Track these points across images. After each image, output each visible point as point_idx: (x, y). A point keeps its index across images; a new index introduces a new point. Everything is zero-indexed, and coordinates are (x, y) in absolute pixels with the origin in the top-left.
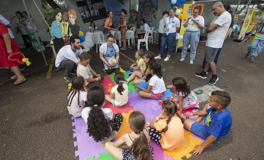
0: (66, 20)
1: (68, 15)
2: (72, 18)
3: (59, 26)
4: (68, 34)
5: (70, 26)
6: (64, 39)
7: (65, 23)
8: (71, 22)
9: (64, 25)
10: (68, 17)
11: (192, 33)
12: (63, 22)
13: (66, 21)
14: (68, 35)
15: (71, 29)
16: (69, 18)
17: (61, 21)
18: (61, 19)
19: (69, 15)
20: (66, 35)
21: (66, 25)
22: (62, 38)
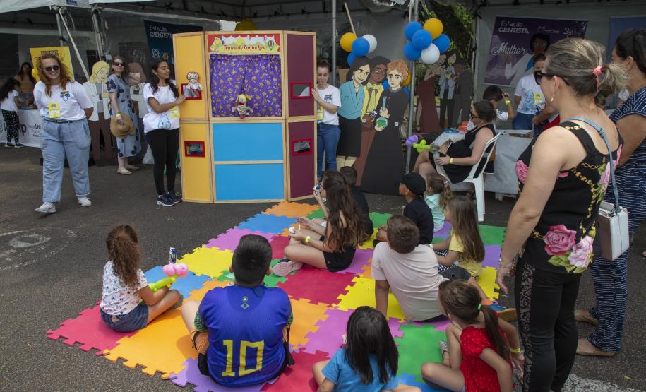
0: (379, 81)
1: (386, 70)
2: (394, 77)
3: (357, 93)
4: (378, 109)
5: (387, 92)
6: (364, 121)
7: (375, 87)
8: (391, 85)
9: (370, 91)
10: (386, 75)
11: (63, 124)
12: (369, 85)
13: (378, 83)
14: (376, 113)
15: (387, 100)
16: (388, 78)
17: (365, 83)
18: (365, 79)
19: (389, 69)
20: (371, 113)
21: (377, 91)
22: (359, 118)
